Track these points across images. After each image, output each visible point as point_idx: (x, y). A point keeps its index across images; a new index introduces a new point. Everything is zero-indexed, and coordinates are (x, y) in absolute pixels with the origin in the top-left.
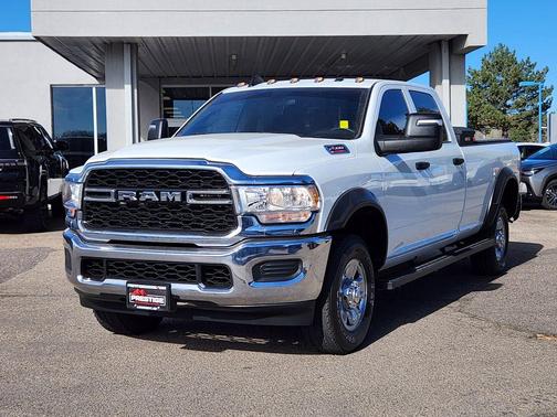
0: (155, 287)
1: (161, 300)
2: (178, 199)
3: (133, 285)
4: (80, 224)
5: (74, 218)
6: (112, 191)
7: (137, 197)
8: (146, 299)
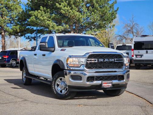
0: (109, 82)
1: (111, 85)
3: (104, 82)
4: (85, 68)
5: (79, 67)
6: (97, 59)
7: (104, 61)
8: (107, 85)
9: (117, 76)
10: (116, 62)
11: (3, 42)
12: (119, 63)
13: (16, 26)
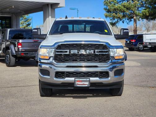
0: (85, 79)
1: (87, 83)
2: (93, 53)
3: (77, 79)
4: (53, 61)
5: (48, 60)
6: (68, 50)
7: (78, 52)
8: (82, 83)
9: (97, 72)
10: (97, 55)
11: (135, 26)
12: (103, 55)
13: (145, 10)
